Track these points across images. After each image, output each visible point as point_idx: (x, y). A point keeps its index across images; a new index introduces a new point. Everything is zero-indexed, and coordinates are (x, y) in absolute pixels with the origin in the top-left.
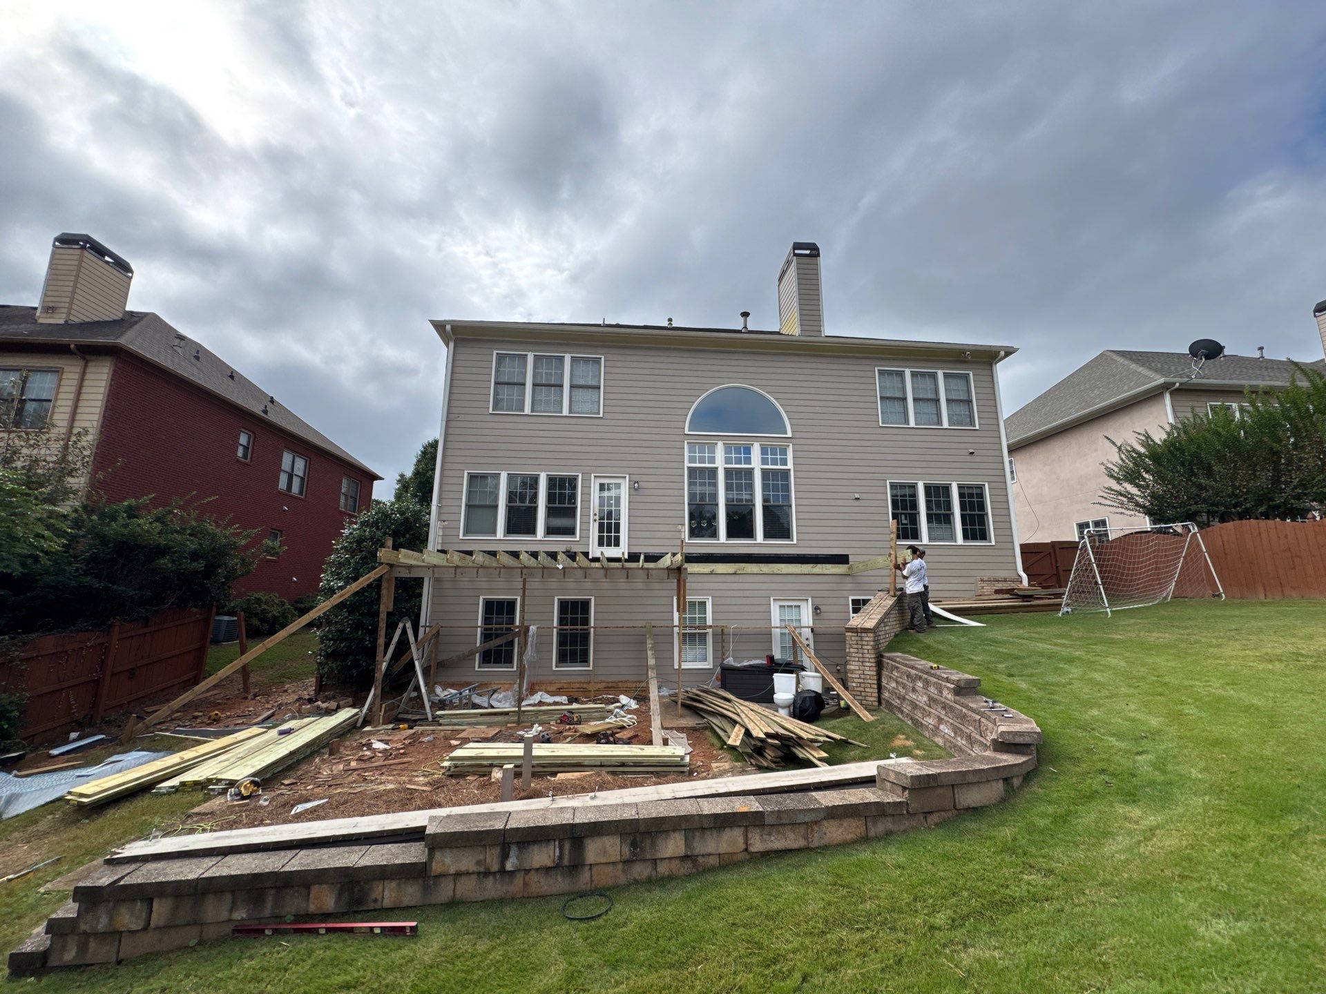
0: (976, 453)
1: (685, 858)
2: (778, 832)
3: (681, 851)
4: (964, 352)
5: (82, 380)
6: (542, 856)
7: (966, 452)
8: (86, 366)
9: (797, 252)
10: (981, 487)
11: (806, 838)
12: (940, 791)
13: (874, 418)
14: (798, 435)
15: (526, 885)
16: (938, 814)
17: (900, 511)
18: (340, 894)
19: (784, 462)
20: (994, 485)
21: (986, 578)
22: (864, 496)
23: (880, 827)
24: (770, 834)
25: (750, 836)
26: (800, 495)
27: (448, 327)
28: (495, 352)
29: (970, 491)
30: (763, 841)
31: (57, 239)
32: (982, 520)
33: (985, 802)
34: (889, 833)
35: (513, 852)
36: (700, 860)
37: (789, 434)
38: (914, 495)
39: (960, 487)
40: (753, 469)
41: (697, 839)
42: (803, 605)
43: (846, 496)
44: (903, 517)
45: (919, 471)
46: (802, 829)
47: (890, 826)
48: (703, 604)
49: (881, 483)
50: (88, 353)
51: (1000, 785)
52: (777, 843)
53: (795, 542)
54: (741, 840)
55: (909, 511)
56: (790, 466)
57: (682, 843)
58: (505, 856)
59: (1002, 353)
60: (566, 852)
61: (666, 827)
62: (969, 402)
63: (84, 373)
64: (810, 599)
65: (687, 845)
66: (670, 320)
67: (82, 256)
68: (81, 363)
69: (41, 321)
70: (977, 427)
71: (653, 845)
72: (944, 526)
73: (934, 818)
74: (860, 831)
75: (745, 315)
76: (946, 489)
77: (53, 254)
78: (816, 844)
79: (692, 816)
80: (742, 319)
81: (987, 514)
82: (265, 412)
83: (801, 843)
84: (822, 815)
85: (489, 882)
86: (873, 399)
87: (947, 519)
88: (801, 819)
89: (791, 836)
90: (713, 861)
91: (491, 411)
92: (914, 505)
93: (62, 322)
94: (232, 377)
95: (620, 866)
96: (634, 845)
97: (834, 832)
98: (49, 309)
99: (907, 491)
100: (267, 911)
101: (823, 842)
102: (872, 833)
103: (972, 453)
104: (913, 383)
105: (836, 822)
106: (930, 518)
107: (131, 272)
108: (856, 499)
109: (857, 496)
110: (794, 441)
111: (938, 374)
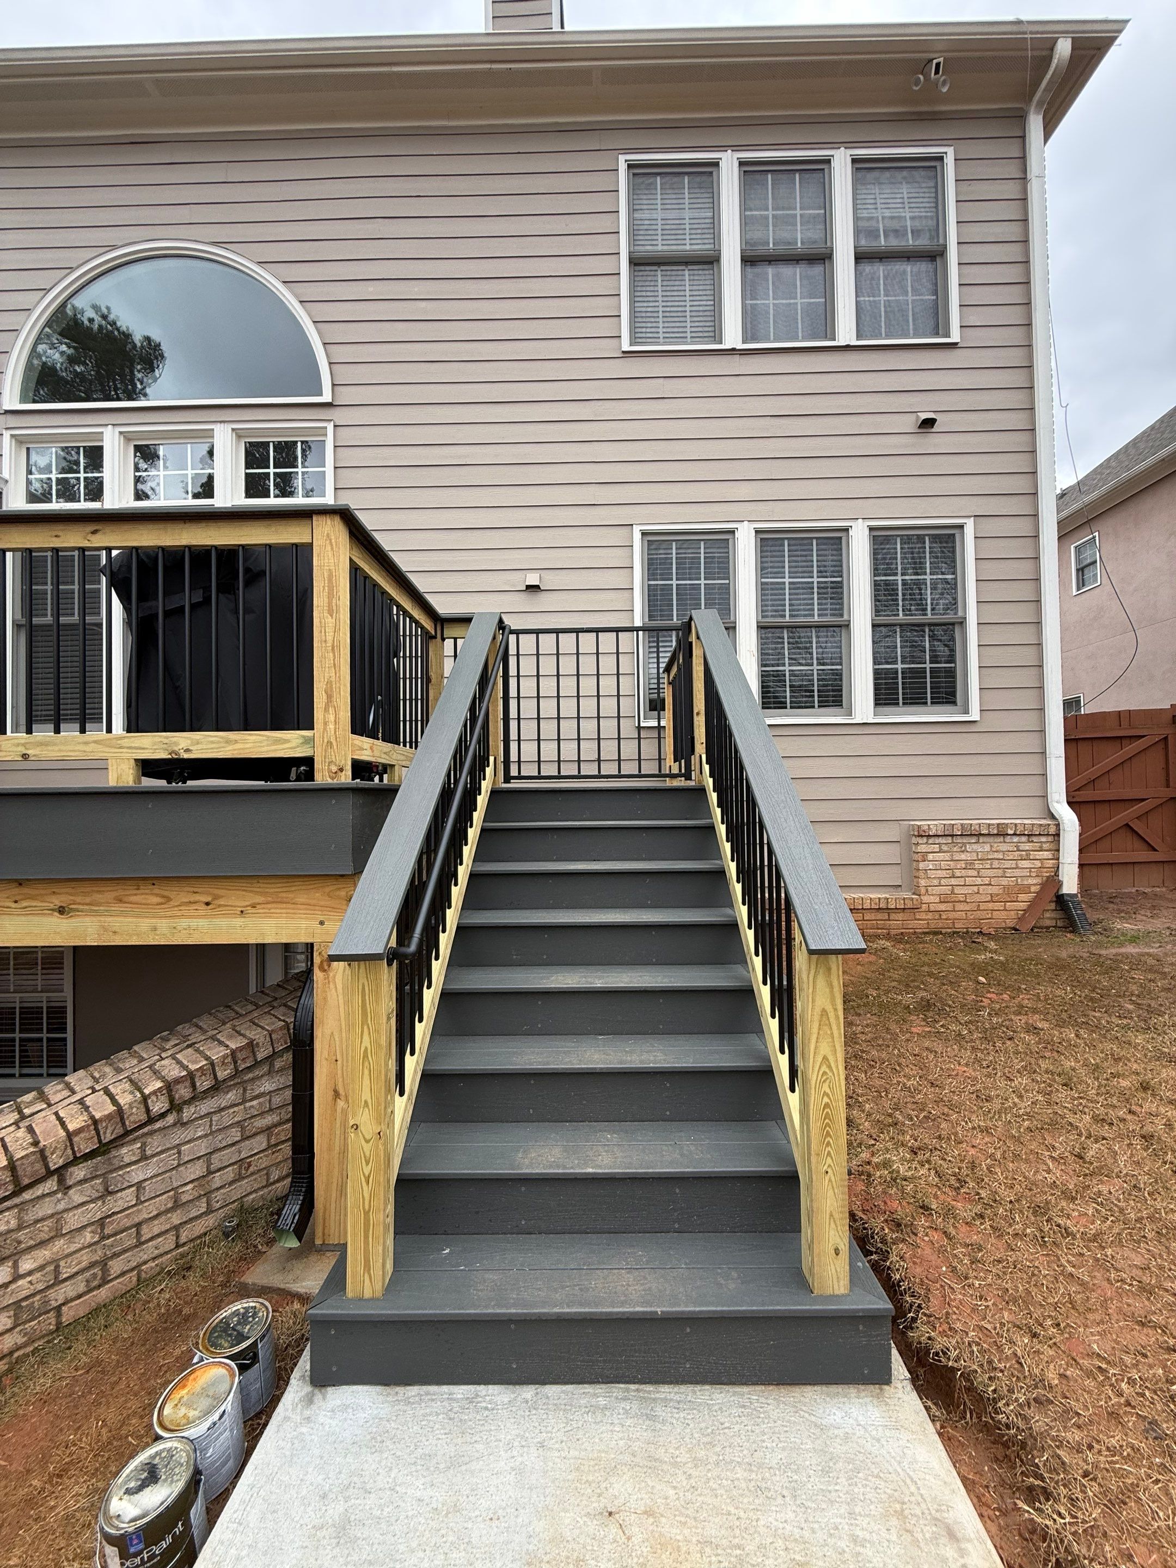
0: (943, 422)
7: (909, 423)
10: (950, 536)
13: (603, 327)
14: (347, 397)
19: (318, 484)
20: (992, 527)
21: (934, 826)
22: (550, 580)
29: (912, 550)
32: (945, 641)
37: (326, 397)
38: (724, 574)
39: (877, 538)
43: (498, 581)
45: (742, 491)
49: (615, 537)
56: (330, 494)
59: (1064, 49)
62: (939, 254)
70: (955, 337)
72: (814, 665)
76: (832, 548)
81: (962, 623)
86: (604, 265)
87: (831, 644)
92: (720, 601)
99: (701, 562)
103: (928, 423)
104: (745, 205)
106: (769, 640)
108: (528, 587)
109: (533, 579)
110: (340, 416)
111: (835, 164)
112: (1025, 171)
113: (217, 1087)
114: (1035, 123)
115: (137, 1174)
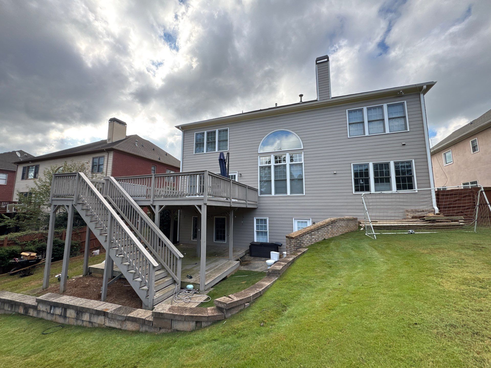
0: (407, 144)
1: (90, 322)
2: (113, 321)
3: (88, 319)
4: (399, 91)
5: (108, 158)
6: (58, 311)
7: (400, 144)
8: (108, 154)
9: (318, 62)
10: (410, 162)
11: (121, 325)
12: (166, 320)
13: (345, 134)
14: (305, 147)
15: (56, 318)
16: (165, 329)
17: (359, 178)
18: (24, 310)
19: (300, 160)
20: (418, 160)
21: (409, 210)
22: (338, 172)
23: (144, 329)
24: (111, 321)
25: (106, 320)
26: (307, 174)
27: (180, 127)
28: (195, 133)
29: (403, 165)
30: (109, 323)
31: (109, 120)
32: (410, 179)
33: (185, 329)
34: (146, 332)
35: (53, 308)
36: (94, 324)
37: (302, 148)
38: (367, 170)
39: (396, 163)
40: (286, 164)
41: (92, 316)
42: (308, 221)
43: (330, 173)
44: (361, 180)
45: (370, 157)
46: (120, 322)
47: (147, 329)
48: (266, 220)
49: (348, 165)
50: (108, 151)
51: (194, 324)
52: (113, 325)
53: (304, 194)
54: (103, 320)
55: (364, 178)
56: (303, 162)
57: (89, 317)
58: (51, 309)
59: (425, 87)
60: (63, 311)
61: (84, 310)
62: (405, 117)
63: (108, 156)
64: (311, 219)
65: (90, 318)
66: (276, 104)
67: (114, 124)
68: (107, 154)
69: (108, 143)
70: (409, 130)
71: (82, 315)
72: (385, 183)
73: (163, 331)
74: (137, 328)
75: (301, 96)
76: (387, 165)
77: (109, 124)
78: (123, 328)
79: (90, 309)
80: (300, 98)
81: (413, 176)
82: (159, 159)
83: (119, 327)
84: (125, 319)
85: (49, 315)
86: (345, 126)
87: (388, 180)
88: (118, 318)
89: (117, 323)
90: (97, 325)
91: (194, 154)
92: (367, 174)
93: (111, 142)
94: (154, 150)
95: (75, 320)
96: (77, 314)
97: (130, 326)
98: (109, 139)
99: (363, 168)
100: (13, 310)
101: (126, 329)
102: (141, 330)
103: (405, 144)
104: (368, 114)
105: (131, 323)
106: (376, 181)
107: (126, 125)
108: (334, 174)
109: (335, 172)
110: (305, 150)
111: (384, 106)
112: (420, 102)
113: (323, 228)
114: (422, 95)
115: (319, 232)
